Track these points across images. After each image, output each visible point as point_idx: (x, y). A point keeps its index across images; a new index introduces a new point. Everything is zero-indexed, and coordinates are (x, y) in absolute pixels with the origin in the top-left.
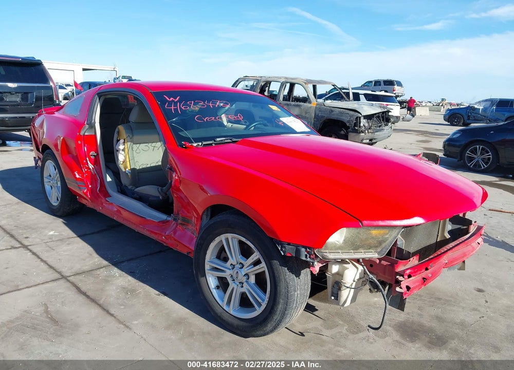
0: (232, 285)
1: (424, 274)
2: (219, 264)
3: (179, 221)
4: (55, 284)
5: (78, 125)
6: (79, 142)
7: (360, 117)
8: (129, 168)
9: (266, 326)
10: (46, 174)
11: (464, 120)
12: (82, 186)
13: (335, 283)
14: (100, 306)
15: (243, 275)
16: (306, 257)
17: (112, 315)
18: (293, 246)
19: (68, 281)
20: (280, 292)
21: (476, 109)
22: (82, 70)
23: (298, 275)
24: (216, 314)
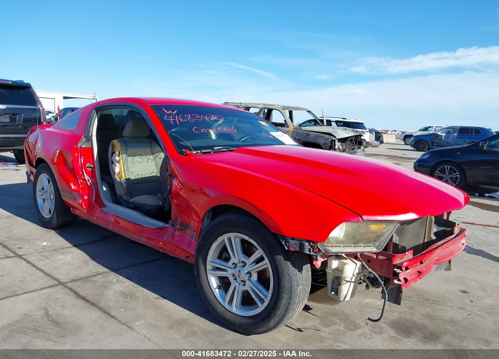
0: (234, 284)
1: (419, 267)
2: (220, 264)
3: (178, 227)
4: (53, 290)
5: (76, 138)
6: (76, 154)
7: (335, 140)
8: (124, 178)
9: (269, 322)
10: (38, 187)
11: (429, 146)
12: (78, 197)
13: (335, 278)
14: (100, 309)
15: (246, 273)
16: (310, 251)
17: (113, 317)
18: (297, 240)
19: (66, 287)
20: (283, 287)
21: (439, 135)
22: (62, 98)
23: (300, 270)
24: (218, 314)
